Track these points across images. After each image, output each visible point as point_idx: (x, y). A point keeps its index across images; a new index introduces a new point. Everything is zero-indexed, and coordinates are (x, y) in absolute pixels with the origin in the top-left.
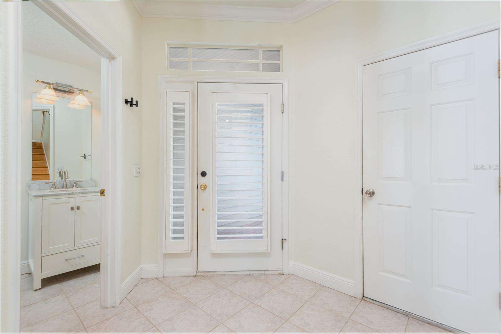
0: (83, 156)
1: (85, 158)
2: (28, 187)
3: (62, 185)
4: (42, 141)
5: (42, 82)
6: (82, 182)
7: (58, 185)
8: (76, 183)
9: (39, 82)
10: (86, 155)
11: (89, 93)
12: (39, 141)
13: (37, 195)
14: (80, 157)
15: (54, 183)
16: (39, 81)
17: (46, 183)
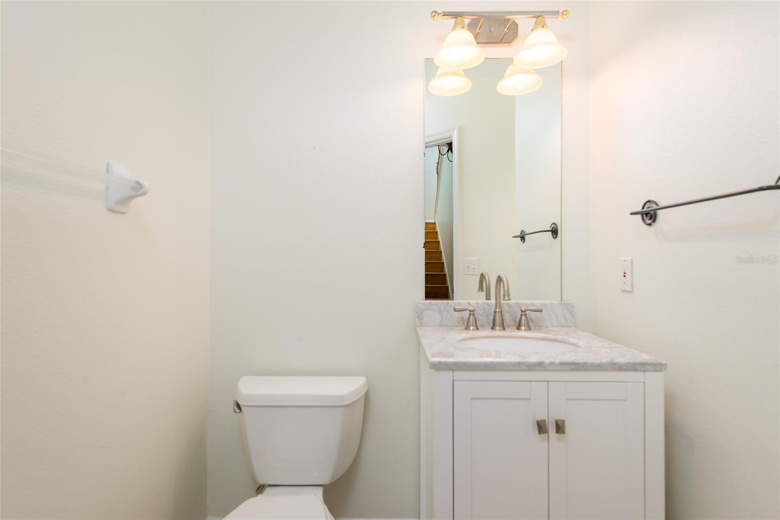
0: (519, 234)
1: (523, 238)
2: (418, 317)
3: (492, 318)
4: (436, 220)
5: (445, 14)
6: (541, 311)
7: (479, 314)
8: (526, 315)
9: (440, 16)
10: (526, 233)
11: (560, 17)
12: (433, 221)
13: (440, 363)
14: (513, 237)
15: (473, 311)
16: (439, 14)
17: (455, 310)
